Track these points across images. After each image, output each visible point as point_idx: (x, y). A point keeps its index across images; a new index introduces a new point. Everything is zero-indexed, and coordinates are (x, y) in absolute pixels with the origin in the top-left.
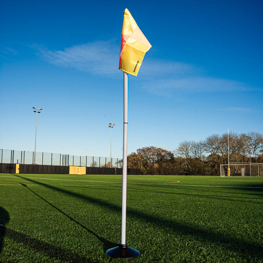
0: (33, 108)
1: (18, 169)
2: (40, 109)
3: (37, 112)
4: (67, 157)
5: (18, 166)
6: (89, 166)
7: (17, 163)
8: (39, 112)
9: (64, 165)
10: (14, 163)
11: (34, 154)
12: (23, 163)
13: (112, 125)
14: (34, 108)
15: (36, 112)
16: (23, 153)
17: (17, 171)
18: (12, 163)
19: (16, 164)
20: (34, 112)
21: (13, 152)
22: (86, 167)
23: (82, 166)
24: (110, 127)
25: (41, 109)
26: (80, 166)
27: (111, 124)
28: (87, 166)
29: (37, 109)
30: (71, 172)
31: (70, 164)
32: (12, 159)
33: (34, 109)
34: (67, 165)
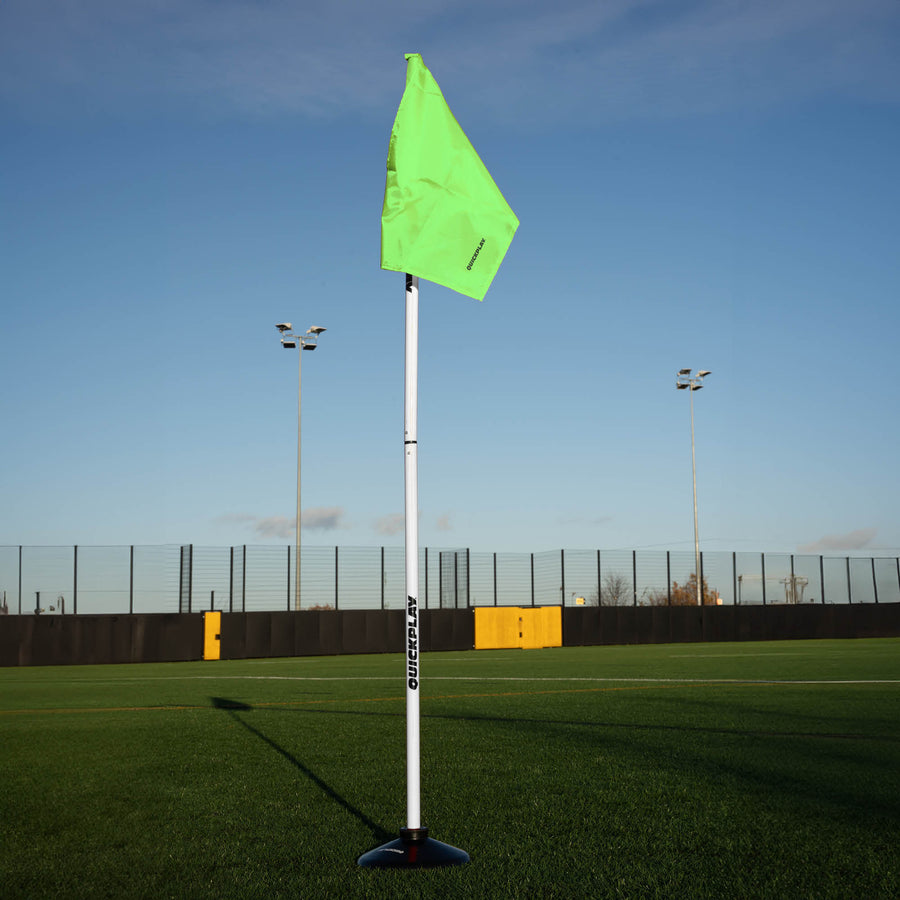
0: (277, 330)
1: (218, 637)
2: (315, 328)
3: (299, 347)
4: (462, 561)
5: (213, 625)
6: (579, 603)
7: (212, 611)
8: (311, 348)
9: (449, 604)
10: (196, 609)
11: (293, 557)
12: (237, 608)
13: (693, 379)
14: (282, 328)
15: (292, 346)
16: (237, 558)
17: (212, 649)
18: (185, 610)
19: (203, 613)
20: (287, 346)
21: (187, 555)
22: (563, 606)
23: (539, 607)
24: (683, 387)
25: (319, 331)
26: (533, 606)
27: (687, 372)
28: (568, 604)
29: (301, 333)
30: (486, 636)
31: (480, 595)
32: (186, 589)
33: (285, 333)
34: (463, 605)
